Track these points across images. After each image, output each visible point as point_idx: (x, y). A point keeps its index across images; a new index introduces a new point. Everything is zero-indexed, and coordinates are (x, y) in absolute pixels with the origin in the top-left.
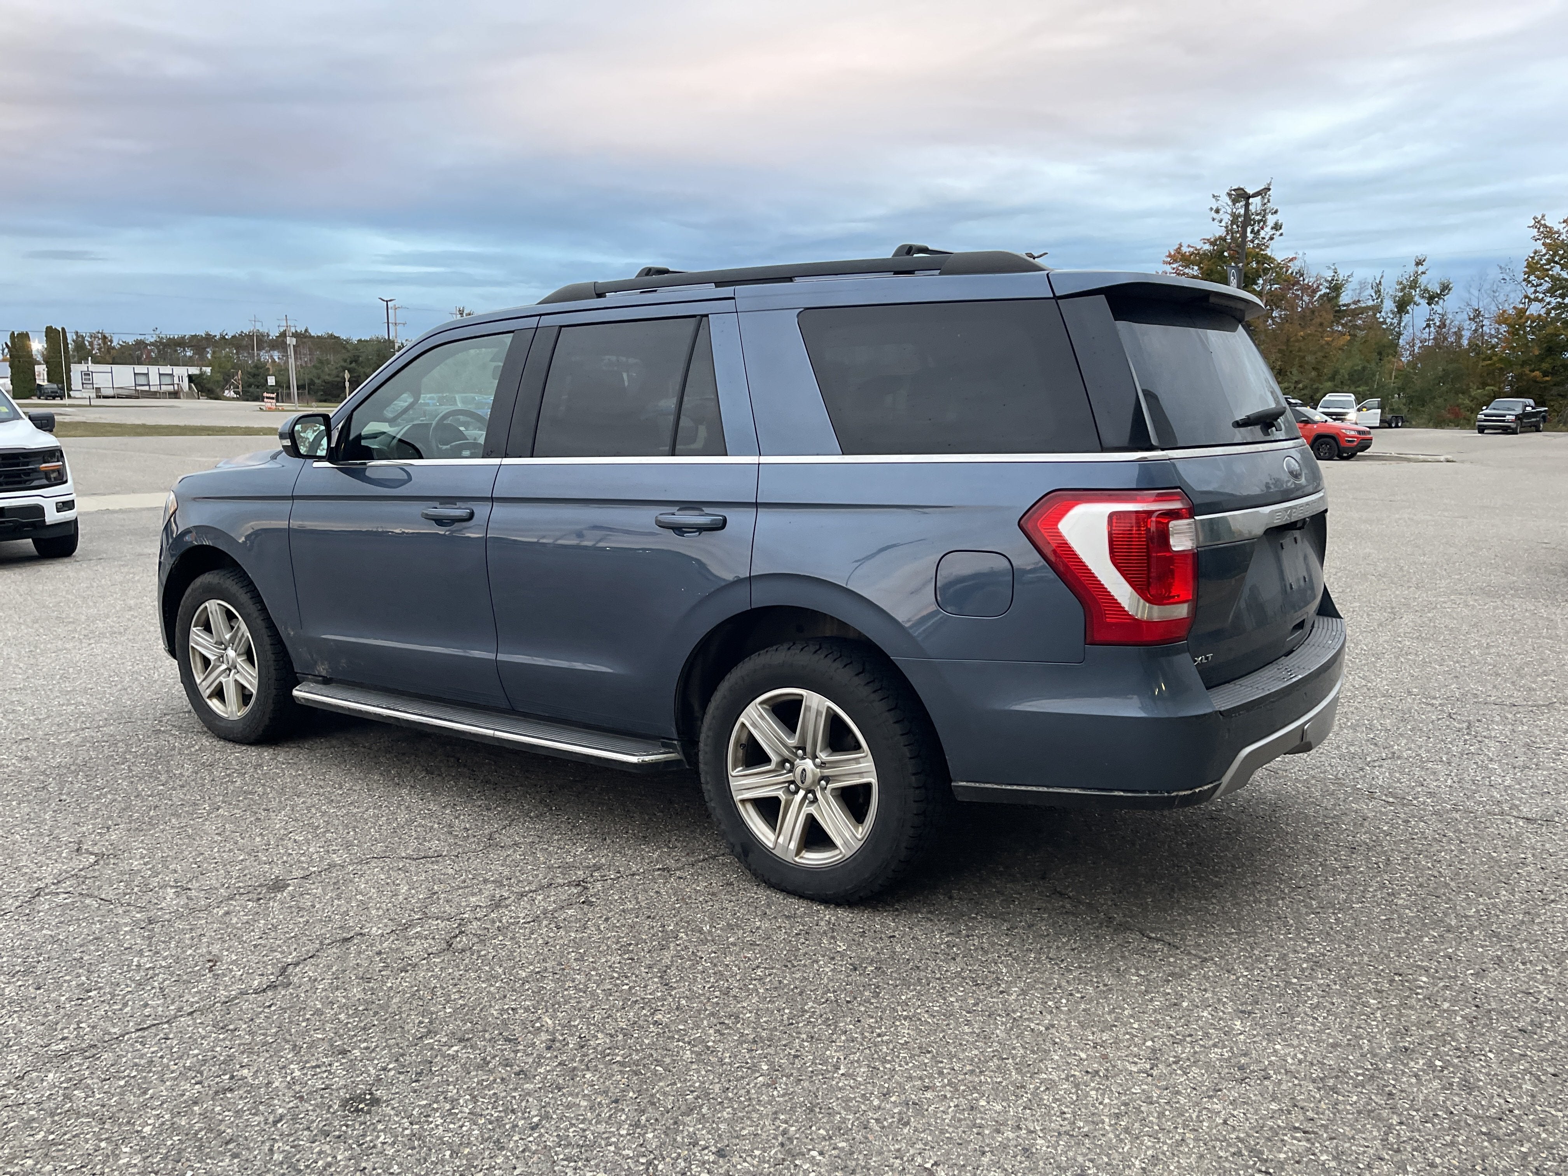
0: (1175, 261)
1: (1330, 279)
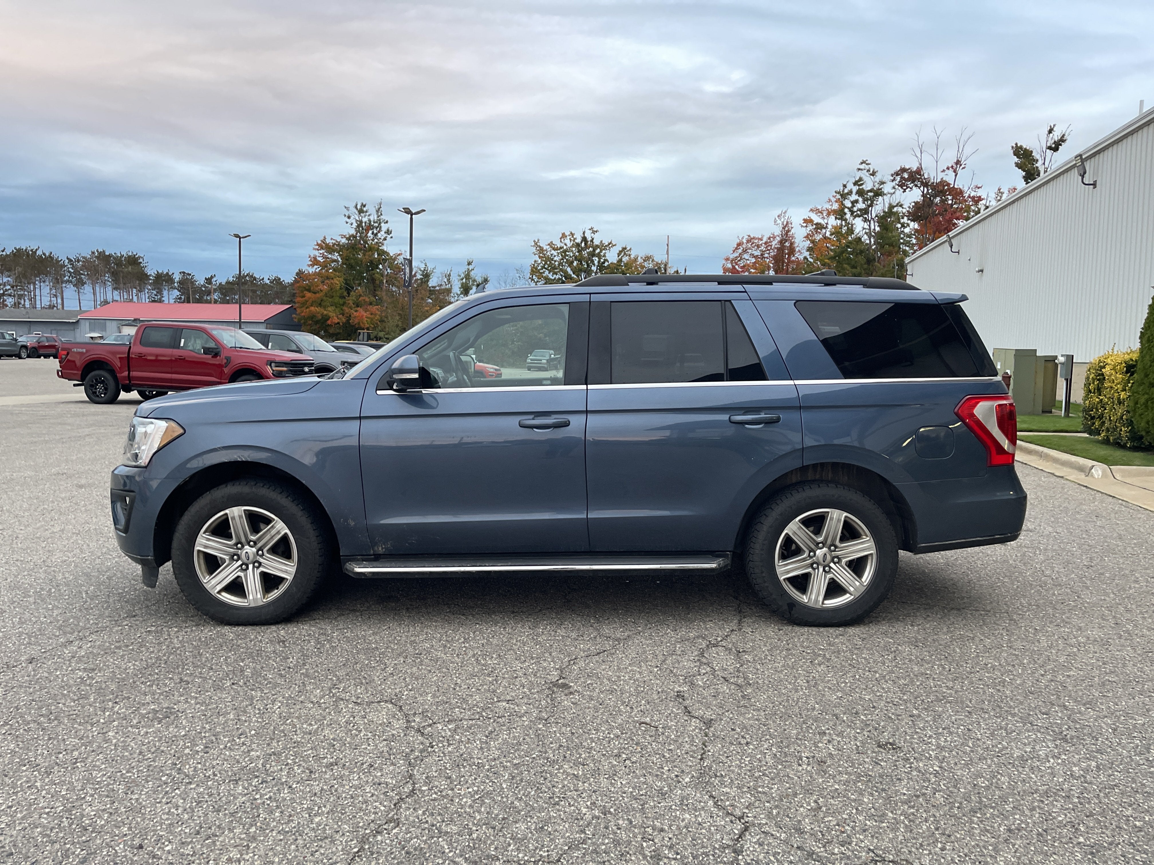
0: (322, 248)
1: (423, 269)
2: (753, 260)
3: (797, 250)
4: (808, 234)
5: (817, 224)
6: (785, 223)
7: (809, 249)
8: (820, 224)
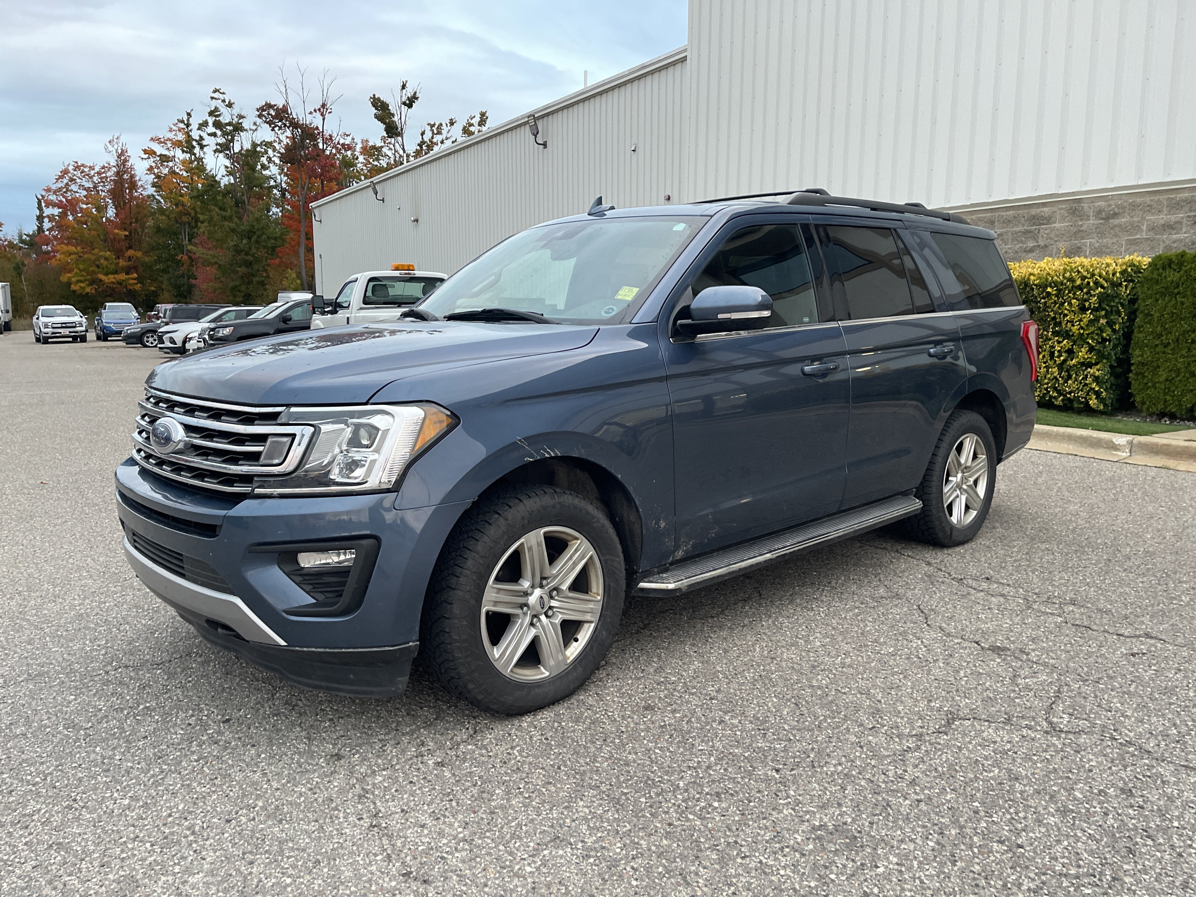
2: (85, 193)
3: (139, 184)
4: (151, 167)
5: (161, 155)
6: (120, 151)
7: (154, 185)
8: (165, 156)
